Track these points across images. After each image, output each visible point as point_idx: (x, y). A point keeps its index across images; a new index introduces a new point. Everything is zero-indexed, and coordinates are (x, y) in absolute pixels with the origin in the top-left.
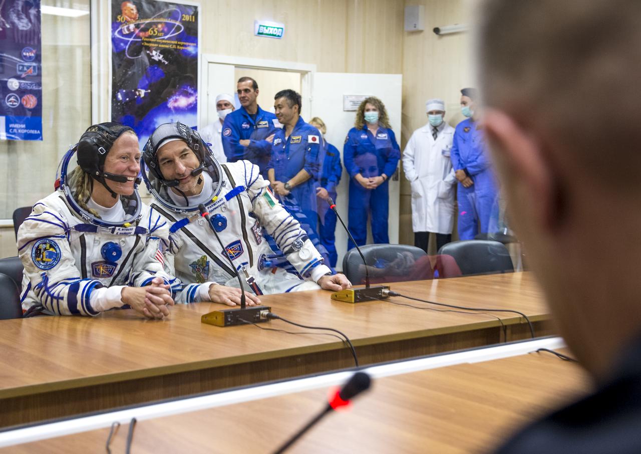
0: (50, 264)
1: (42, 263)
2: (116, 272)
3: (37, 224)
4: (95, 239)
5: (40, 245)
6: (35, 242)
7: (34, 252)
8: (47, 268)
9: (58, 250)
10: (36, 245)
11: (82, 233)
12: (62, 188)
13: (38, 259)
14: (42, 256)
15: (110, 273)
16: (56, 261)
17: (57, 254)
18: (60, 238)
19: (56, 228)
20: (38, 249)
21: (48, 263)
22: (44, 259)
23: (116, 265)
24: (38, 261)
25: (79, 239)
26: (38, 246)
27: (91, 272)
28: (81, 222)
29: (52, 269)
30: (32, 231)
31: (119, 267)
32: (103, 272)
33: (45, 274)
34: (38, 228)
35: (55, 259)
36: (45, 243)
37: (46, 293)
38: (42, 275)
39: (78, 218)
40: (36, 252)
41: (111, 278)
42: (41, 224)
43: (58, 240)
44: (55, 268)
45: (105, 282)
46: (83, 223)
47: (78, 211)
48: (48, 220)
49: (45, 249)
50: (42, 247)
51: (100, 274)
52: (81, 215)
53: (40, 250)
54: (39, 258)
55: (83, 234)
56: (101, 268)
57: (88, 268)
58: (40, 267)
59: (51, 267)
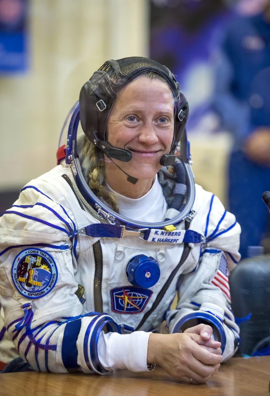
0: (38, 291)
1: (26, 287)
2: (149, 305)
3: (25, 224)
4: (116, 249)
5: (27, 257)
6: (19, 250)
7: (16, 266)
8: (33, 296)
9: (53, 269)
10: (21, 256)
11: (96, 239)
12: (68, 162)
13: (20, 279)
14: (27, 275)
15: (140, 306)
16: (48, 287)
17: (51, 276)
18: (59, 250)
19: (55, 233)
20: (23, 263)
21: (36, 289)
22: (31, 281)
23: (150, 293)
24: (21, 282)
25: (92, 249)
26: (24, 258)
27: (110, 304)
28: (96, 221)
29: (41, 300)
30: (16, 232)
31: (154, 297)
32: (128, 304)
33: (28, 305)
34: (26, 230)
35: (47, 284)
36: (35, 256)
37: (27, 339)
38: (24, 306)
39: (91, 213)
40: (19, 268)
41: (141, 316)
42: (31, 225)
43: (56, 252)
44: (45, 298)
45: (132, 321)
46: (99, 222)
47: (91, 202)
48: (42, 218)
49: (34, 266)
50: (30, 260)
51: (122, 308)
52: (96, 210)
53: (26, 265)
54: (23, 277)
55: (99, 241)
56: (126, 298)
57: (106, 297)
58: (23, 292)
59: (40, 294)
